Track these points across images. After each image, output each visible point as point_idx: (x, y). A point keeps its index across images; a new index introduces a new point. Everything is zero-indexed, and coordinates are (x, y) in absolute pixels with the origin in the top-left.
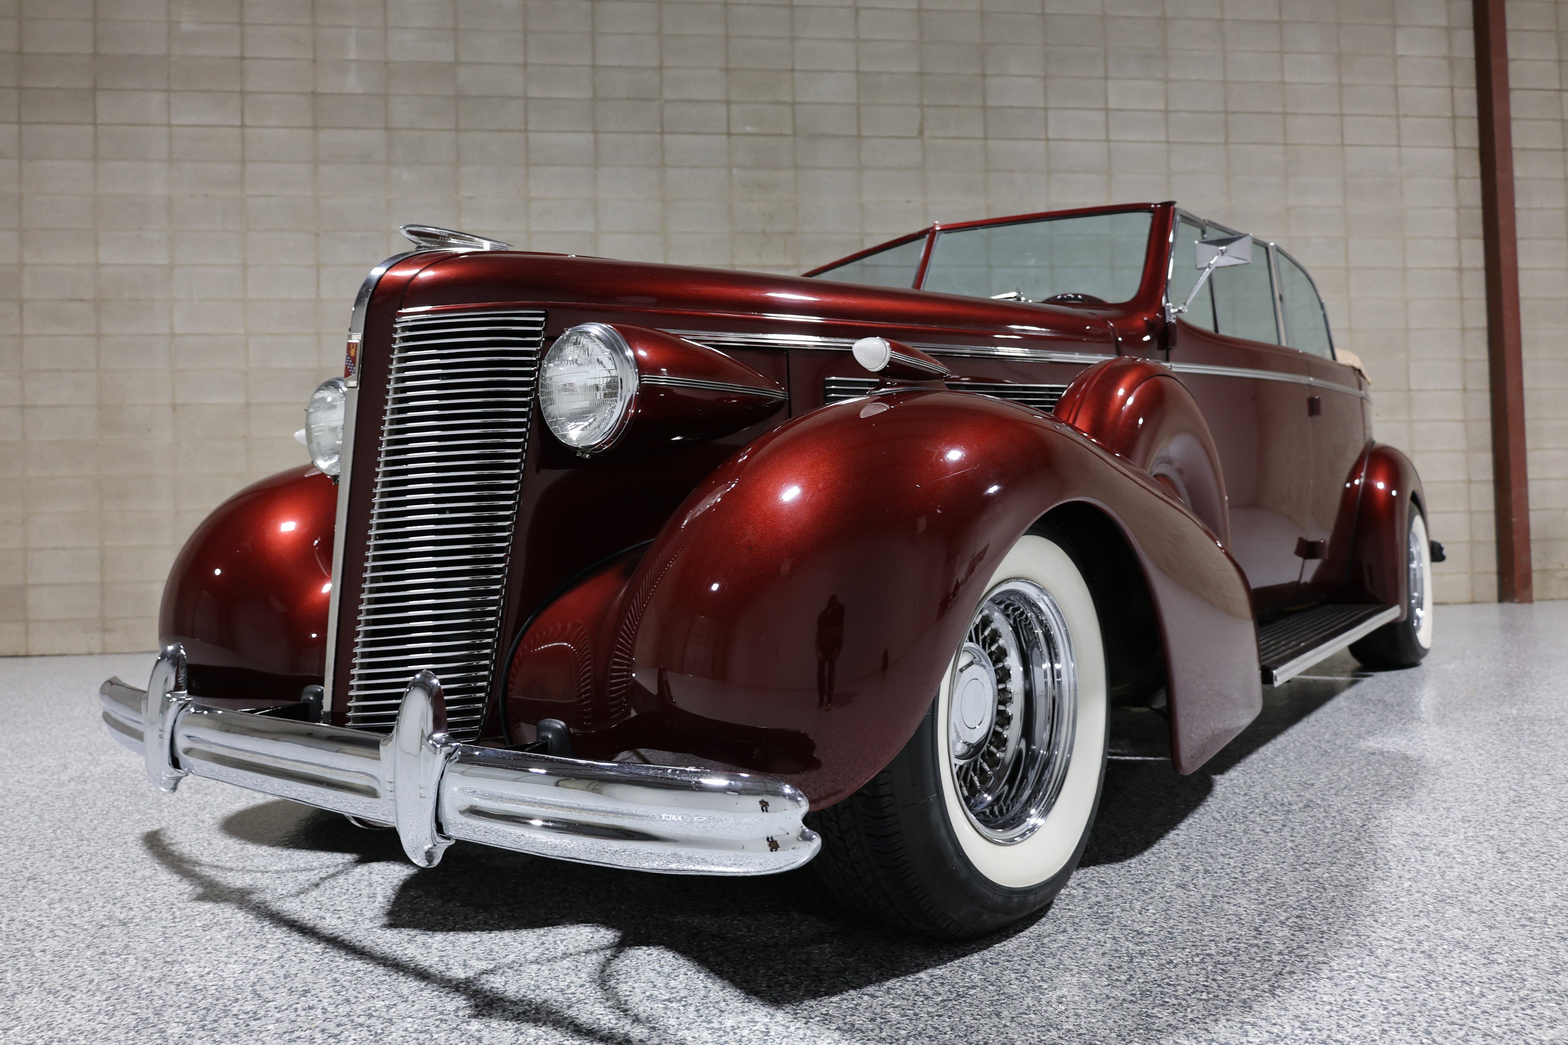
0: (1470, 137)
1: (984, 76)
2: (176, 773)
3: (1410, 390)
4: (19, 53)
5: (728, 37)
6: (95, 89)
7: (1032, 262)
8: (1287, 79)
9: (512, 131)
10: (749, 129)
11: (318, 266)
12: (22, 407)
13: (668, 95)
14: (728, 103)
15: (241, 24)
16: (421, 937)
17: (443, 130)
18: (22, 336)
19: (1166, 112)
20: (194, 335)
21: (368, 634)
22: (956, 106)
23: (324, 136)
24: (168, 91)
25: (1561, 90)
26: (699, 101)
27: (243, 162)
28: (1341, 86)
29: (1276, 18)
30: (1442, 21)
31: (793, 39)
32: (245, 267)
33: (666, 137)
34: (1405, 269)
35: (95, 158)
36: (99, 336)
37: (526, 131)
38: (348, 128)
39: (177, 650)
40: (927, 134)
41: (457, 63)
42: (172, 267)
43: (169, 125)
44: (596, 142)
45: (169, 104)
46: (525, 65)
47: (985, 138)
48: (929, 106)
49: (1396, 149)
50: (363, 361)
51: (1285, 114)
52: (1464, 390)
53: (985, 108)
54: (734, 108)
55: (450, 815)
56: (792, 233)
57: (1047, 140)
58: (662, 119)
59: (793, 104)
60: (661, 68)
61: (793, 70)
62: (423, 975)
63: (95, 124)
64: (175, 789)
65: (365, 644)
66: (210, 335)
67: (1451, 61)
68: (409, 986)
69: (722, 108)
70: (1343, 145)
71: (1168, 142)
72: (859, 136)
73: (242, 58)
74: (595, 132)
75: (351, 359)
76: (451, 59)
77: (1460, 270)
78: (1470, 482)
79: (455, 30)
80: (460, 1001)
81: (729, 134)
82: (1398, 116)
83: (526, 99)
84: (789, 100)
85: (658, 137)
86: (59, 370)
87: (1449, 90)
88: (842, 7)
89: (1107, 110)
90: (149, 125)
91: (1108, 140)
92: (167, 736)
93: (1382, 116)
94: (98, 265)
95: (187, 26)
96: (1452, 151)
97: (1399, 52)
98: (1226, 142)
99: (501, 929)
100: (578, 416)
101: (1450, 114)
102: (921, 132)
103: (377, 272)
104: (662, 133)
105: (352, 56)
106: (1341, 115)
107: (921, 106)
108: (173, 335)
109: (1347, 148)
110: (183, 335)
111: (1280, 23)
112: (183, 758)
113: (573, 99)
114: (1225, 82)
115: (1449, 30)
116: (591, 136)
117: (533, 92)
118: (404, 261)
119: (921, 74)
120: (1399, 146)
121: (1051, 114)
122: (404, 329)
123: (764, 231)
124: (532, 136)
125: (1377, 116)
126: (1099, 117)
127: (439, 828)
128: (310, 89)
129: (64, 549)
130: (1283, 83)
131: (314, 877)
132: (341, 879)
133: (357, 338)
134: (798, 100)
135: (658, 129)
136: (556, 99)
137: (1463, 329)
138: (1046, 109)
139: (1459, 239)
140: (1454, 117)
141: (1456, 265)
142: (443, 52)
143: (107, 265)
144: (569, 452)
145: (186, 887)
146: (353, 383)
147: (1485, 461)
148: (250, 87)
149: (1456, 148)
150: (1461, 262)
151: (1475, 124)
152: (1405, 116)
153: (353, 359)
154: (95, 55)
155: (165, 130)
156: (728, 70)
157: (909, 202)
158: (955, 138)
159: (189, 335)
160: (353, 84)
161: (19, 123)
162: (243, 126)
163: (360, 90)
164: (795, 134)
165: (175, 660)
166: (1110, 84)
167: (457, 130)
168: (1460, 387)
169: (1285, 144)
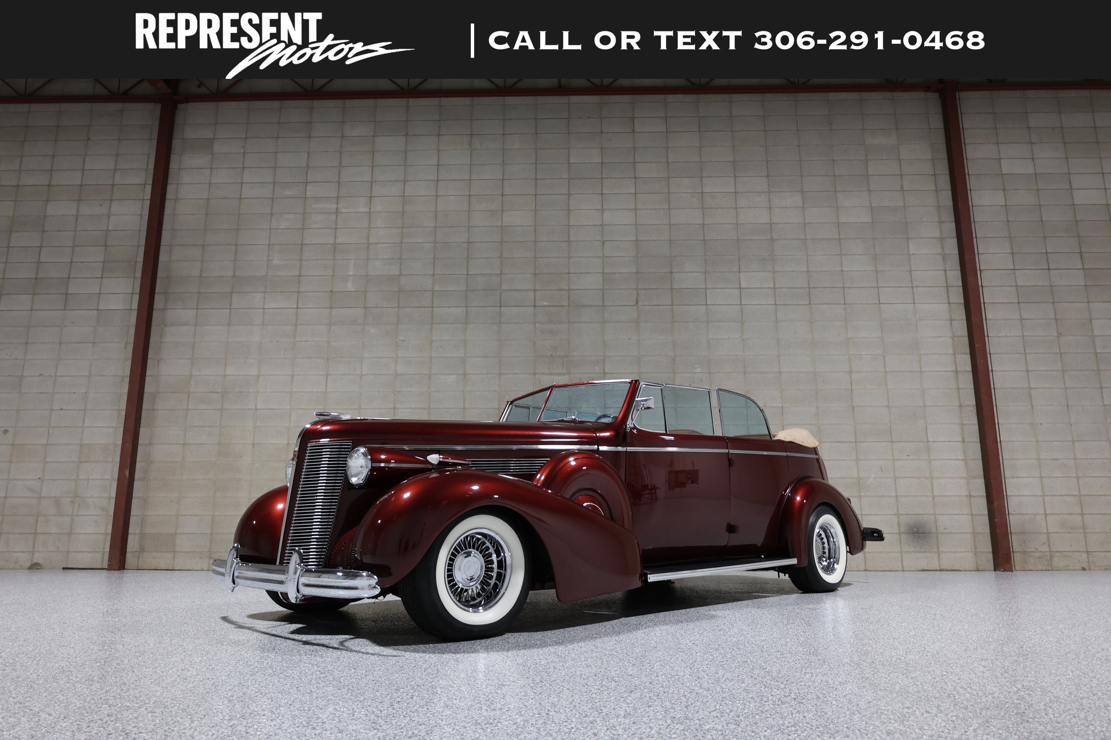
0: (957, 296)
1: (672, 273)
2: (234, 586)
3: (928, 441)
4: (201, 277)
5: (535, 257)
6: (232, 292)
7: (698, 370)
8: (844, 269)
9: (425, 307)
10: (545, 303)
11: (327, 375)
12: (184, 444)
13: (504, 287)
14: (535, 290)
15: (301, 260)
16: (297, 635)
17: (392, 308)
18: (188, 410)
19: (774, 288)
20: (266, 409)
21: (291, 540)
22: (656, 289)
23: (335, 312)
24: (265, 292)
25: (1014, 269)
26: (519, 290)
27: (296, 325)
28: (877, 272)
29: (837, 237)
30: (937, 235)
31: (569, 258)
32: (293, 376)
33: (502, 308)
34: (921, 372)
35: (229, 324)
36: (222, 409)
37: (432, 307)
38: (346, 308)
39: (238, 546)
40: (640, 303)
41: (400, 275)
42: (259, 376)
43: (264, 309)
44: (467, 311)
45: (264, 298)
46: (434, 275)
47: (672, 305)
48: (641, 289)
49: (912, 305)
50: (298, 455)
51: (844, 288)
52: (963, 441)
53: (672, 289)
54: (537, 293)
55: (301, 588)
56: (567, 356)
57: (707, 305)
58: (500, 300)
59: (569, 290)
60: (501, 274)
61: (569, 273)
62: (293, 640)
63: (230, 309)
64: (232, 591)
65: (291, 543)
66: (274, 409)
67: (944, 257)
68: (288, 641)
69: (532, 294)
70: (880, 303)
71: (776, 305)
72: (604, 306)
73: (300, 276)
74: (466, 307)
75: (294, 455)
76: (398, 273)
77: (956, 372)
78: (970, 496)
79: (400, 259)
80: (301, 643)
81: (535, 306)
82: (912, 287)
83: (433, 291)
84: (567, 288)
85: (499, 308)
86: (202, 426)
87: (944, 272)
88: (596, 241)
89: (740, 288)
90: (255, 308)
91: (741, 304)
92: (232, 572)
93: (903, 287)
94: (225, 375)
95: (275, 262)
96: (947, 304)
97: (911, 253)
98: (810, 304)
99: (322, 635)
100: (356, 475)
101: (945, 285)
102: (637, 302)
103: (308, 426)
104: (500, 306)
105: (351, 273)
106: (878, 287)
107: (637, 289)
108: (256, 409)
109: (882, 305)
110: (261, 409)
111: (840, 239)
112: (236, 580)
113: (456, 291)
114: (808, 271)
115: (942, 239)
116: (465, 308)
117: (437, 288)
118: (315, 423)
119: (637, 273)
120: (914, 303)
121: (708, 291)
122: (310, 447)
123: (552, 355)
124: (435, 309)
125: (900, 287)
126: (736, 292)
127: (298, 591)
128: (330, 289)
129: (196, 516)
130: (842, 271)
131: (273, 626)
132: (281, 627)
133: (297, 449)
134: (571, 288)
135: (499, 305)
136: (448, 291)
137: (960, 406)
138: (706, 289)
139: (954, 354)
140: (947, 287)
141: (954, 369)
142: (394, 270)
143: (229, 375)
144: (352, 486)
145: (233, 626)
146: (295, 463)
147: (979, 485)
148: (302, 289)
149: (949, 303)
150: (957, 368)
151: (961, 289)
152: (917, 286)
153: (295, 456)
154: (234, 276)
155: (262, 310)
156: (535, 274)
157: (630, 339)
158: (656, 305)
159: (264, 409)
160: (350, 286)
161: (197, 309)
162: (297, 308)
163: (353, 290)
164: (569, 305)
165: (237, 549)
166: (742, 274)
167: (398, 307)
168: (961, 440)
169: (845, 304)
